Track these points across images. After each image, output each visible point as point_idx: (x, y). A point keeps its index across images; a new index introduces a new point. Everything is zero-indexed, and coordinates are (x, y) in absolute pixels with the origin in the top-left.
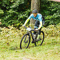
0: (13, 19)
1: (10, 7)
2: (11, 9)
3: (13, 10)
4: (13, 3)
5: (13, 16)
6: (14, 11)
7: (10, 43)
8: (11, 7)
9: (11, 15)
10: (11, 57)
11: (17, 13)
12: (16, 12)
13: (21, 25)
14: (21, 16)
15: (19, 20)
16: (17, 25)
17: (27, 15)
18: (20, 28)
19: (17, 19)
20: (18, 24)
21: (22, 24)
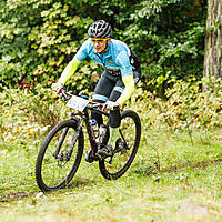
0: (143, 60)
1: (129, 16)
2: (132, 22)
3: (140, 27)
5: (141, 51)
6: (145, 33)
8: (132, 16)
9: (132, 46)
10: (139, 200)
11: (155, 37)
12: (153, 33)
13: (173, 83)
14: (171, 50)
15: (162, 66)
16: (156, 84)
17: (191, 45)
18: (168, 92)
19: (156, 60)
20: (160, 80)
21: (174, 79)
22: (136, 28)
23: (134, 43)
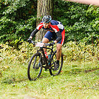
0: (8, 32)
1: (2, 13)
2: (4, 15)
3: (7, 18)
4: (7, 5)
5: (8, 28)
6: (9, 20)
7: (3, 72)
8: (4, 12)
9: (4, 26)
10: (5, 95)
11: (14, 22)
12: (13, 20)
14: (21, 28)
15: (17, 35)
16: (14, 43)
17: (30, 26)
19: (15, 32)
20: (16, 41)
21: (22, 41)
22: (5, 18)
23: (5, 25)
